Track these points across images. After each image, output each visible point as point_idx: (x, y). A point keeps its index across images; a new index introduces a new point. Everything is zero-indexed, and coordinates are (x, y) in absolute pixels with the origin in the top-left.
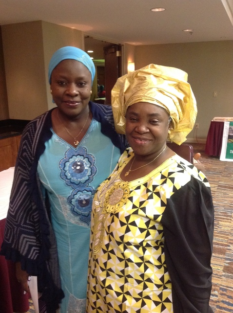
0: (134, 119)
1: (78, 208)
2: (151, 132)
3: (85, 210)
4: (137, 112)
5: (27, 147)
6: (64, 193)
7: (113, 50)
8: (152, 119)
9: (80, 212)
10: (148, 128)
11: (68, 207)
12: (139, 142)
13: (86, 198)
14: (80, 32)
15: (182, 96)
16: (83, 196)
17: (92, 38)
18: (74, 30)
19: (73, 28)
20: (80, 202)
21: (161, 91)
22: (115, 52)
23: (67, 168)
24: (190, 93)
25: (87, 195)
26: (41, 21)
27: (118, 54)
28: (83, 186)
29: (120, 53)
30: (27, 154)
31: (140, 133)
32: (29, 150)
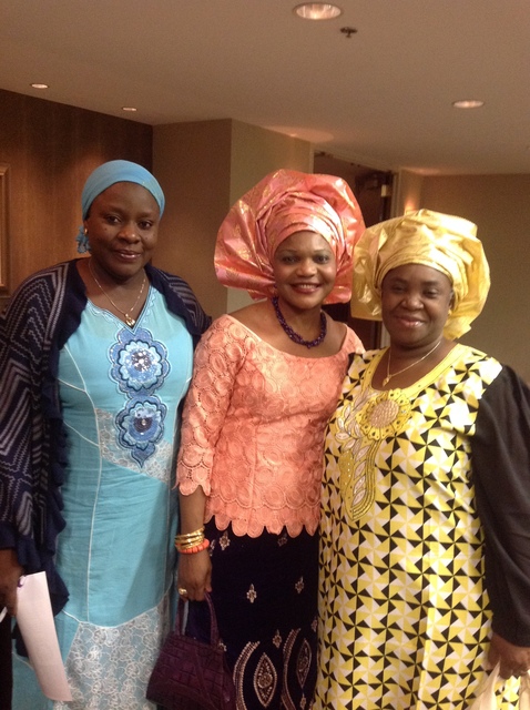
0: (399, 289)
1: (131, 433)
2: (426, 310)
3: (142, 438)
4: (406, 277)
5: (36, 319)
6: (112, 405)
7: (375, 183)
8: (427, 290)
9: (133, 440)
10: (422, 302)
11: (114, 431)
12: (408, 324)
13: (148, 416)
14: (306, 144)
15: (469, 260)
16: (143, 412)
17: (330, 156)
18: (296, 139)
19: (293, 135)
20: (138, 421)
21: (440, 249)
22: (379, 187)
23: (122, 361)
24: (480, 257)
25: (150, 411)
26: (230, 120)
27: (384, 191)
28: (145, 395)
29: (390, 190)
30: (36, 333)
31: (410, 309)
32: (39, 327)
